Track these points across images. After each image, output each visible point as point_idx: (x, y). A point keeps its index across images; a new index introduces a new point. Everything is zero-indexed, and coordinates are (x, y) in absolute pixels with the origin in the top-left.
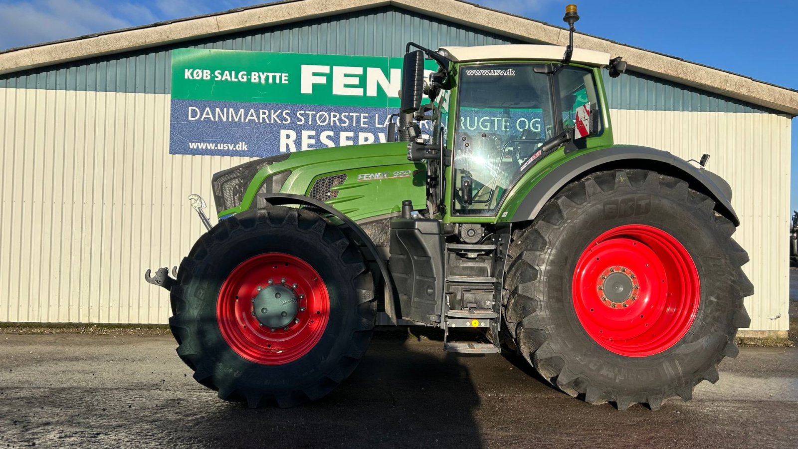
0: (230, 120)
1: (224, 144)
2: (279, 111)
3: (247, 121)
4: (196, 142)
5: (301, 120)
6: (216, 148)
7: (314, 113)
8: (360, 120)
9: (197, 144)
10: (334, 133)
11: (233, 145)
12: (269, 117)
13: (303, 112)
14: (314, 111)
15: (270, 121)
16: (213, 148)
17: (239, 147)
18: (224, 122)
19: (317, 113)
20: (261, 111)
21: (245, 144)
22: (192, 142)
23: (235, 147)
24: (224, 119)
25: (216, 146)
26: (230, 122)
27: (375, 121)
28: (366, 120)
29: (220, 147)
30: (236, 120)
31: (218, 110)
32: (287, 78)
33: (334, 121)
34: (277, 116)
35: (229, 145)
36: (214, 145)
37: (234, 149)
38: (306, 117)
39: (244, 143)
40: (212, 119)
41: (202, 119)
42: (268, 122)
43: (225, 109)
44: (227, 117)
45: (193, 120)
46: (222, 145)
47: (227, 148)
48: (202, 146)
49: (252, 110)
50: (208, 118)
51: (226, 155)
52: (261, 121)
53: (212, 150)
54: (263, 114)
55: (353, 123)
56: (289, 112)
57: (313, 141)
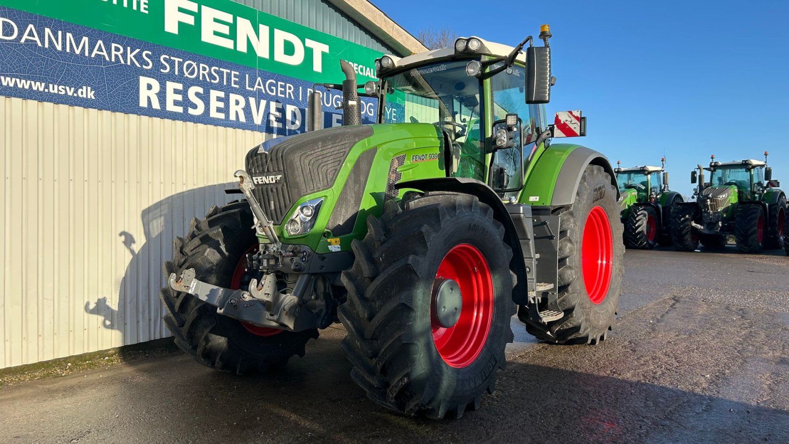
0: (68, 50)
1: (59, 86)
2: (138, 50)
3: (93, 56)
4: (12, 77)
5: (165, 68)
6: (46, 90)
7: (181, 60)
8: (231, 78)
9: (14, 79)
10: (204, 90)
11: (73, 89)
12: (124, 55)
13: (168, 57)
14: (180, 58)
15: (126, 62)
16: (41, 89)
17: (82, 93)
18: (59, 52)
19: (184, 61)
20: (113, 45)
21: (91, 91)
22: (5, 76)
23: (76, 91)
24: (59, 48)
25: (47, 87)
26: (68, 53)
27: (245, 82)
28: (237, 79)
29: (54, 89)
30: (78, 52)
31: (48, 31)
32: (147, 7)
33: (204, 75)
34: (134, 56)
35: (68, 88)
36: (43, 84)
37: (75, 95)
38: (172, 64)
39: (89, 88)
40: (40, 44)
41: (23, 41)
42: (123, 62)
43: (60, 33)
44: (62, 45)
45: (6, 41)
46: (56, 86)
47: (63, 92)
48: (24, 84)
49: (100, 42)
50: (32, 41)
51: (63, 104)
52: (113, 60)
53: (40, 92)
54: (115, 51)
55: (223, 81)
56: (150, 53)
57: (179, 98)
